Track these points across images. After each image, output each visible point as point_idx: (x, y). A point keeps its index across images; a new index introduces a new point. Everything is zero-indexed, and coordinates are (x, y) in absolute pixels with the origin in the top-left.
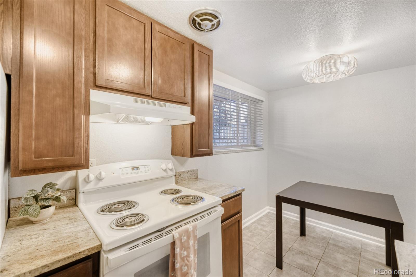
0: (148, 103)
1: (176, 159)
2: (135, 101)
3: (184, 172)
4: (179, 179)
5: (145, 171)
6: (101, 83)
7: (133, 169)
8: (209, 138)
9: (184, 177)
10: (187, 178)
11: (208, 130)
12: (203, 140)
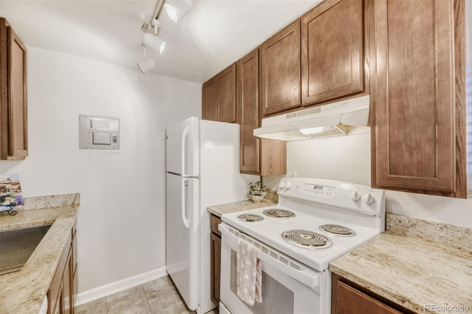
0: (299, 115)
2: (287, 117)
3: (428, 223)
4: (409, 230)
5: (327, 193)
6: (264, 112)
7: (315, 188)
8: (435, 153)
9: (428, 234)
10: (436, 239)
11: (430, 130)
12: (411, 154)
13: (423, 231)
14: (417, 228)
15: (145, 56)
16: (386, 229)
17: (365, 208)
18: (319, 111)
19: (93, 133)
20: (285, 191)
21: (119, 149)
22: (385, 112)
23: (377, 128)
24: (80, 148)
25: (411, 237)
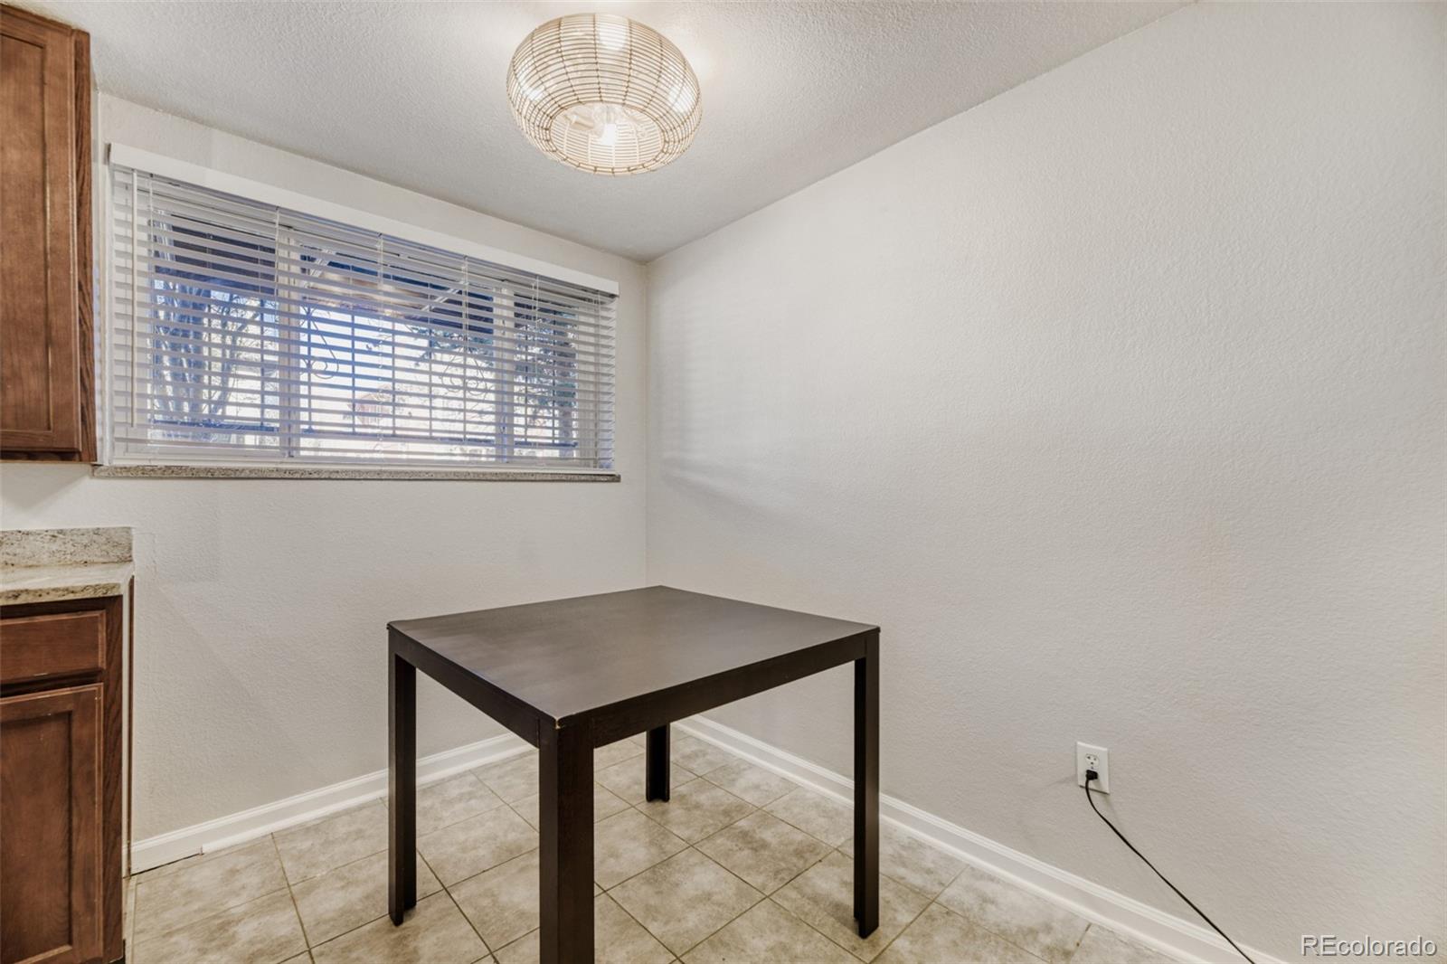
3: (28, 534)
8: (47, 390)
11: (38, 354)
13: (18, 551)
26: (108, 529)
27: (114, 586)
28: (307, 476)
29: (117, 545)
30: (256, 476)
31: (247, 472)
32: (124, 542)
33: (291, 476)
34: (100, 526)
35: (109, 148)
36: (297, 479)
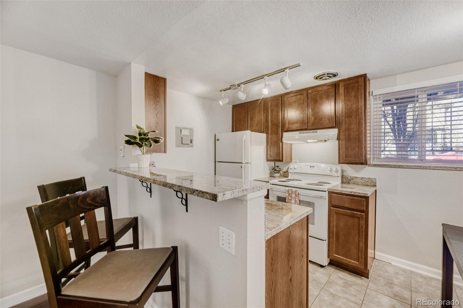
0: (306, 133)
1: (349, 166)
2: (300, 133)
3: (357, 178)
4: (351, 181)
5: (317, 169)
6: (286, 129)
7: (311, 167)
8: (359, 150)
9: (357, 182)
10: (360, 183)
11: (357, 143)
12: (352, 151)
13: (356, 181)
14: (354, 180)
15: (223, 97)
16: (342, 182)
17: (334, 174)
18: (316, 132)
19: (182, 138)
20: (293, 170)
21: (193, 147)
22: (343, 136)
23: (340, 141)
24: (176, 147)
25: (351, 184)
26: (372, 178)
27: (367, 194)
28: (425, 168)
29: (373, 182)
30: (408, 167)
31: (405, 166)
32: (375, 182)
33: (419, 168)
34: (370, 177)
35: (372, 92)
36: (422, 169)
